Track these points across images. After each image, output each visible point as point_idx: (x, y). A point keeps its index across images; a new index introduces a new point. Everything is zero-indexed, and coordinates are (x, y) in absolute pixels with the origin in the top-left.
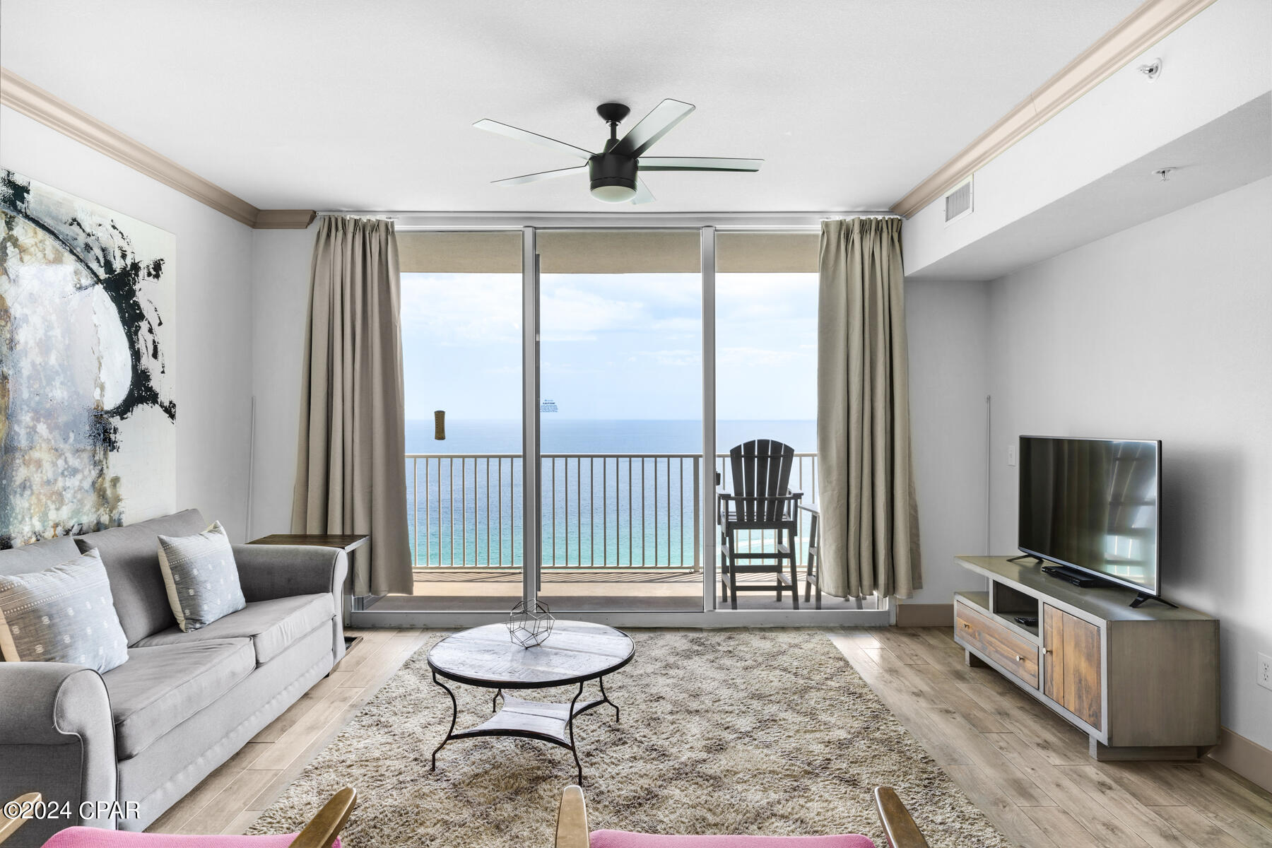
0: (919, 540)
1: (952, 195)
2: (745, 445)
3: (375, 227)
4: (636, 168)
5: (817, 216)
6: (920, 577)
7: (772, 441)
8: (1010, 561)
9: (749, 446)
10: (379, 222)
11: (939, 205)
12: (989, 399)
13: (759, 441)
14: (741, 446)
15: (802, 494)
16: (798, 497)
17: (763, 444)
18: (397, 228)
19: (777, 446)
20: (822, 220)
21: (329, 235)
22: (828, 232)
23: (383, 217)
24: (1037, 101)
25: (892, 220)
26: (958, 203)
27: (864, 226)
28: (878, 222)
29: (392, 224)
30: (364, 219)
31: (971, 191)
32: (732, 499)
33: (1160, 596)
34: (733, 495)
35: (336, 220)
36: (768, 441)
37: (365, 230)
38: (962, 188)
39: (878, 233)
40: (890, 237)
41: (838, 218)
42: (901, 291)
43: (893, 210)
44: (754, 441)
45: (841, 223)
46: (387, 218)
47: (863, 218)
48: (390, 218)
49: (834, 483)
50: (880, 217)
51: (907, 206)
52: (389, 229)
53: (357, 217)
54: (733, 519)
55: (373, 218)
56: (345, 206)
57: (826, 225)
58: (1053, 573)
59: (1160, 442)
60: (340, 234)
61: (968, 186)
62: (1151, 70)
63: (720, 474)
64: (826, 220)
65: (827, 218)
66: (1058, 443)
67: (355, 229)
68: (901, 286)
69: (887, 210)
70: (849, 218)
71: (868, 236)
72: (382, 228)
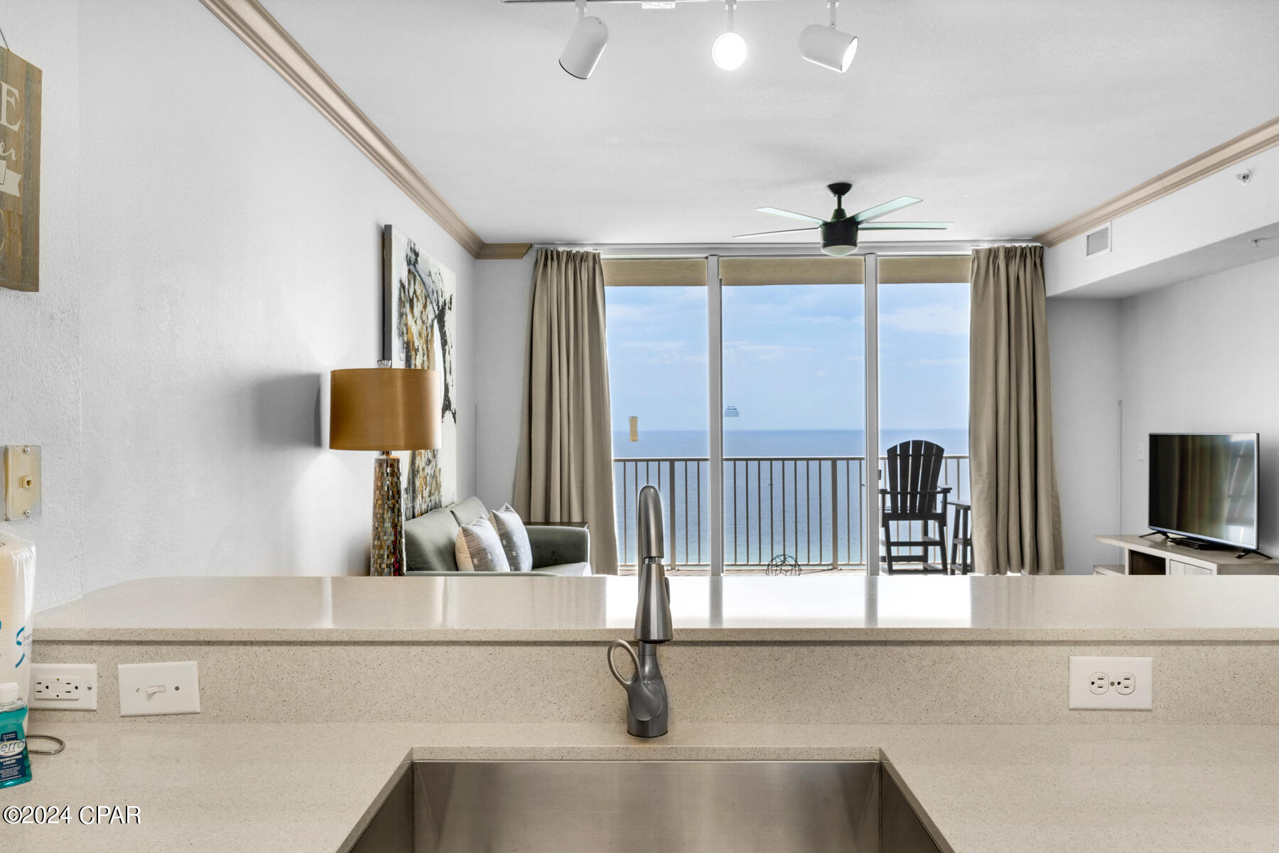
0: (1060, 527)
1: (1092, 234)
2: (900, 445)
3: (583, 257)
4: (857, 229)
5: (968, 244)
6: (1062, 559)
7: (925, 442)
8: (1141, 537)
9: (905, 446)
10: (587, 253)
11: (1080, 241)
12: (1120, 403)
13: (914, 442)
14: (896, 446)
15: (951, 489)
16: (946, 491)
17: (917, 444)
18: (602, 256)
19: (929, 446)
20: (972, 248)
21: (545, 265)
22: (978, 258)
23: (590, 249)
24: (1164, 180)
25: (1035, 247)
26: (1097, 242)
27: (1009, 253)
28: (1023, 249)
29: (599, 254)
30: (575, 250)
31: (1110, 234)
32: (888, 493)
33: (1258, 549)
34: (889, 490)
35: (552, 251)
36: (922, 441)
37: (576, 259)
38: (1102, 230)
39: (1023, 258)
40: (1033, 262)
41: (986, 246)
42: (1043, 309)
43: (1035, 239)
44: (909, 442)
45: (990, 250)
46: (594, 250)
47: (1009, 245)
48: (596, 250)
49: (985, 477)
50: (1024, 245)
51: (1050, 237)
52: (596, 258)
53: (569, 249)
54: (889, 510)
55: (582, 250)
56: (559, 240)
57: (977, 252)
58: (1178, 542)
59: (1258, 435)
60: (555, 263)
61: (1106, 229)
62: (1244, 177)
63: (880, 471)
64: (976, 248)
65: (977, 246)
66: (1183, 438)
67: (567, 261)
68: (1043, 304)
69: (1030, 238)
70: (996, 245)
71: (1014, 262)
72: (591, 259)
